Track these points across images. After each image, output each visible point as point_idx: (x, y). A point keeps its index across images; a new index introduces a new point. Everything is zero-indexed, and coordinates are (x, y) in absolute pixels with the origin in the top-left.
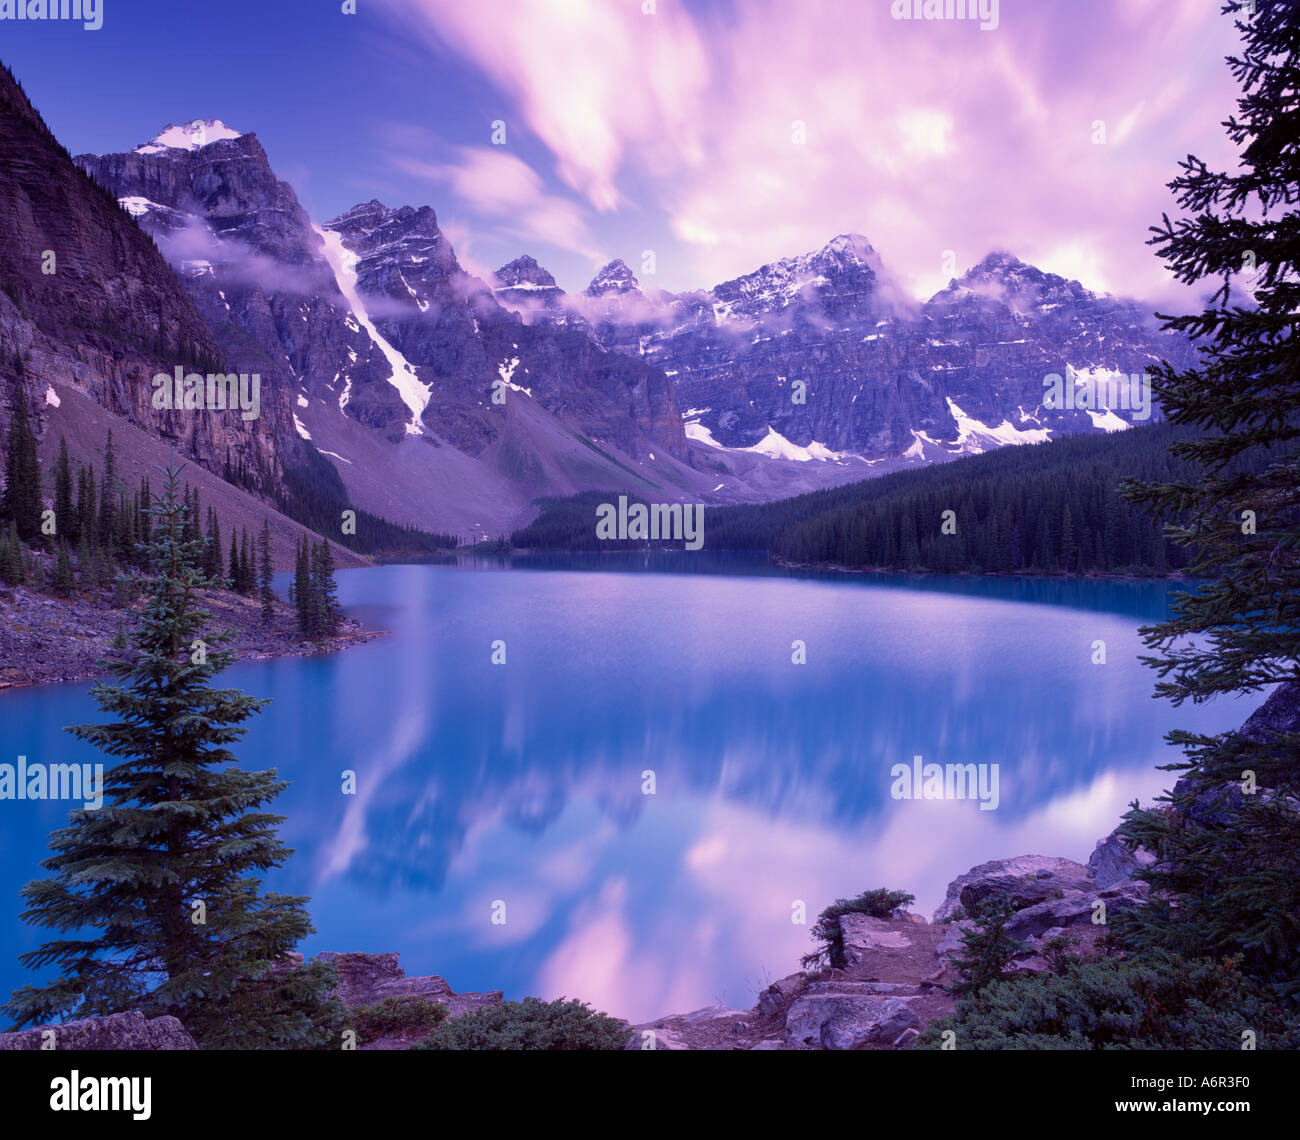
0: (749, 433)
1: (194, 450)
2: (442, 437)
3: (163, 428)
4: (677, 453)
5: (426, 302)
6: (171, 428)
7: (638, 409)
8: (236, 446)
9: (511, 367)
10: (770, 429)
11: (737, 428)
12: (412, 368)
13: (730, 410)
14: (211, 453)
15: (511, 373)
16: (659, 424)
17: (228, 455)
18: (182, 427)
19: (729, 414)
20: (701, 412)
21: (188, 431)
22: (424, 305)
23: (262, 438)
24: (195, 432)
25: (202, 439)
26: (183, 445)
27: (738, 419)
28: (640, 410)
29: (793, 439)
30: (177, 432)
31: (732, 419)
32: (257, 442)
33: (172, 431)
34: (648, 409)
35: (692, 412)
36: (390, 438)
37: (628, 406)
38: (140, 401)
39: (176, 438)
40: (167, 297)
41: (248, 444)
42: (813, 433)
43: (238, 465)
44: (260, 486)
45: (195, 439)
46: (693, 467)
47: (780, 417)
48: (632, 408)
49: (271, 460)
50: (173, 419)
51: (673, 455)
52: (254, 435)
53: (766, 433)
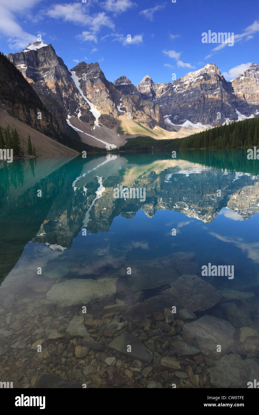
0: (181, 121)
1: (36, 127)
2: (103, 124)
3: (27, 121)
4: (162, 127)
5: (98, 89)
7: (152, 115)
8: (46, 125)
9: (120, 106)
10: (187, 120)
11: (178, 120)
12: (96, 107)
13: (176, 115)
14: (40, 127)
15: (120, 107)
17: (45, 128)
18: (32, 121)
19: (176, 116)
20: (169, 116)
22: (97, 90)
23: (54, 124)
24: (36, 122)
25: (37, 124)
26: (33, 126)
27: (178, 117)
29: (193, 122)
30: (31, 122)
31: (177, 117)
32: (52, 125)
33: (30, 122)
34: (155, 115)
35: (166, 116)
36: (90, 125)
37: (150, 115)
38: (21, 114)
39: (31, 123)
40: (25, 87)
41: (50, 125)
42: (198, 120)
43: (47, 130)
44: (54, 135)
45: (36, 124)
46: (166, 130)
47: (190, 116)
49: (57, 129)
50: (30, 119)
52: (51, 123)
53: (186, 121)
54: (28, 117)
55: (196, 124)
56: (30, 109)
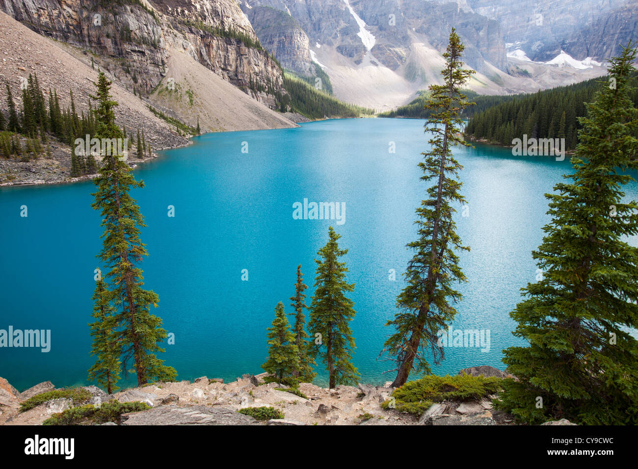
0: (549, 53)
1: (236, 75)
3: (223, 66)
4: (500, 66)
6: (226, 66)
7: (481, 43)
8: (254, 73)
10: (562, 51)
11: (542, 50)
12: (368, 27)
13: (539, 40)
14: (243, 76)
16: (492, 51)
17: (251, 77)
18: (231, 66)
19: (538, 43)
20: (522, 43)
21: (234, 67)
23: (270, 69)
24: (237, 67)
25: (239, 70)
26: (231, 75)
27: (544, 45)
28: (482, 43)
29: (574, 56)
30: (229, 68)
31: (539, 46)
32: (267, 71)
33: (226, 68)
34: (487, 43)
35: (516, 43)
36: (355, 62)
37: (476, 41)
38: (212, 55)
39: (228, 70)
41: (262, 72)
42: (588, 51)
44: (267, 90)
45: (236, 70)
46: (509, 74)
47: (569, 43)
48: (478, 42)
49: (275, 79)
50: (227, 62)
51: (498, 67)
52: (265, 67)
53: (559, 53)
54: (225, 59)
55: (582, 59)
56: (229, 46)
